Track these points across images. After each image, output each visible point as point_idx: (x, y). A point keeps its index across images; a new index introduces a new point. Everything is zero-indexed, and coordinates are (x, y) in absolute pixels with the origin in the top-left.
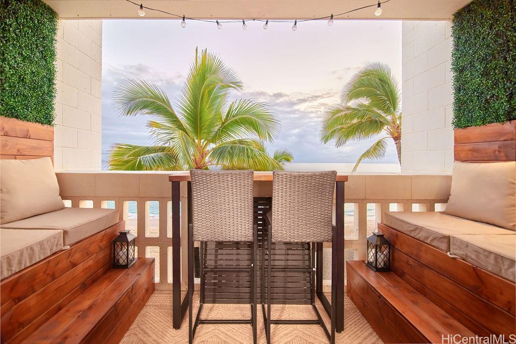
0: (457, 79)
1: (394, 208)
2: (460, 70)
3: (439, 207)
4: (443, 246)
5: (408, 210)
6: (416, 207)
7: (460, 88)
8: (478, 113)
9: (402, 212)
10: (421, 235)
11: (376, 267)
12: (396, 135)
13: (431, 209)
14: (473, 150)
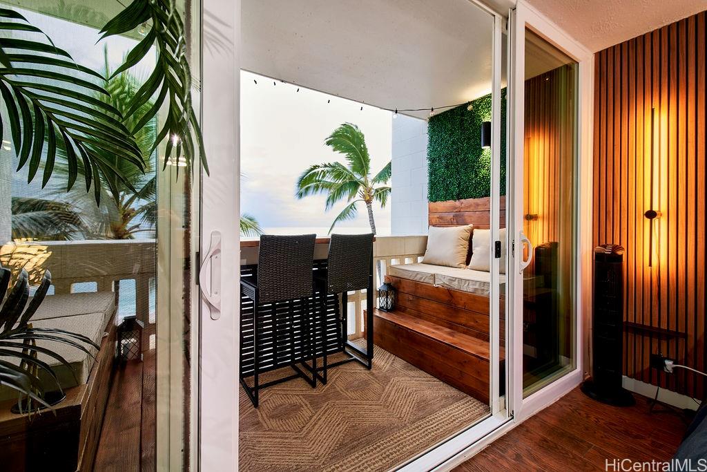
0: (431, 166)
1: (394, 262)
2: (433, 160)
3: (420, 259)
4: (431, 281)
5: (402, 263)
6: (407, 261)
7: (433, 173)
8: (442, 193)
9: (411, 264)
10: (417, 278)
11: (387, 309)
12: (368, 198)
13: (416, 261)
14: (440, 218)
